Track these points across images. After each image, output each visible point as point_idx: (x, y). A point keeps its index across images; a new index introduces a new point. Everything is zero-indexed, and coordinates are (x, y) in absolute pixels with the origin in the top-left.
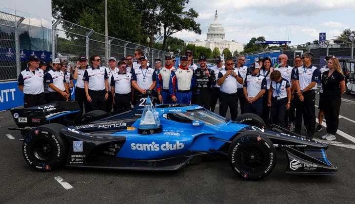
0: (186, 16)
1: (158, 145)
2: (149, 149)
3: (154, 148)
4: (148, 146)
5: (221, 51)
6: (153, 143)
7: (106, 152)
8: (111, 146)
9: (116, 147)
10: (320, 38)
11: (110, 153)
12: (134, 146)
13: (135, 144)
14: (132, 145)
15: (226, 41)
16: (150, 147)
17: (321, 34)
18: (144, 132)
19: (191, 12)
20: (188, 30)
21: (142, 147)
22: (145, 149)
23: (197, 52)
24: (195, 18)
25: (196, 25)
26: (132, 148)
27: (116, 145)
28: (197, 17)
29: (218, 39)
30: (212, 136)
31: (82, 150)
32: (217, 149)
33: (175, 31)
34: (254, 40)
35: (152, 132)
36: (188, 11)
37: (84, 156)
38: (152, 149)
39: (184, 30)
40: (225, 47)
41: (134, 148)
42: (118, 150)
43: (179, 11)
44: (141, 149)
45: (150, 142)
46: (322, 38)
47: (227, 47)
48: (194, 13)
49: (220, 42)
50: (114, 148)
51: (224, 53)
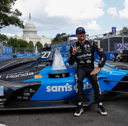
0: (12, 15)
1: (71, 86)
2: (63, 90)
3: (68, 89)
4: (62, 87)
5: (34, 44)
6: (67, 84)
7: (20, 98)
8: (26, 91)
9: (31, 91)
10: (113, 31)
11: (24, 98)
12: (49, 89)
13: (50, 87)
14: (48, 87)
15: (37, 36)
16: (64, 88)
17: (113, 28)
18: (57, 76)
19: (16, 12)
20: (14, 25)
21: (57, 89)
22: (59, 91)
23: (19, 44)
24: (19, 16)
25: (20, 22)
26: (47, 91)
27: (31, 89)
28: (21, 16)
29: (31, 35)
30: (106, 79)
31: (3, 95)
32: (110, 90)
33: (3, 26)
34: (59, 36)
35: (63, 75)
36: (14, 11)
37: (5, 100)
38: (66, 90)
39: (11, 25)
40: (37, 41)
41: (49, 91)
42: (32, 94)
43: (7, 10)
44: (56, 91)
45: (64, 84)
46: (114, 31)
47: (39, 40)
48: (19, 13)
49: (33, 37)
50: (29, 92)
51: (37, 45)
